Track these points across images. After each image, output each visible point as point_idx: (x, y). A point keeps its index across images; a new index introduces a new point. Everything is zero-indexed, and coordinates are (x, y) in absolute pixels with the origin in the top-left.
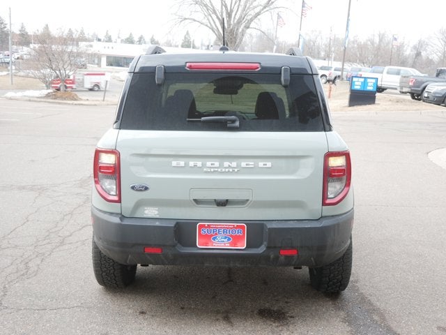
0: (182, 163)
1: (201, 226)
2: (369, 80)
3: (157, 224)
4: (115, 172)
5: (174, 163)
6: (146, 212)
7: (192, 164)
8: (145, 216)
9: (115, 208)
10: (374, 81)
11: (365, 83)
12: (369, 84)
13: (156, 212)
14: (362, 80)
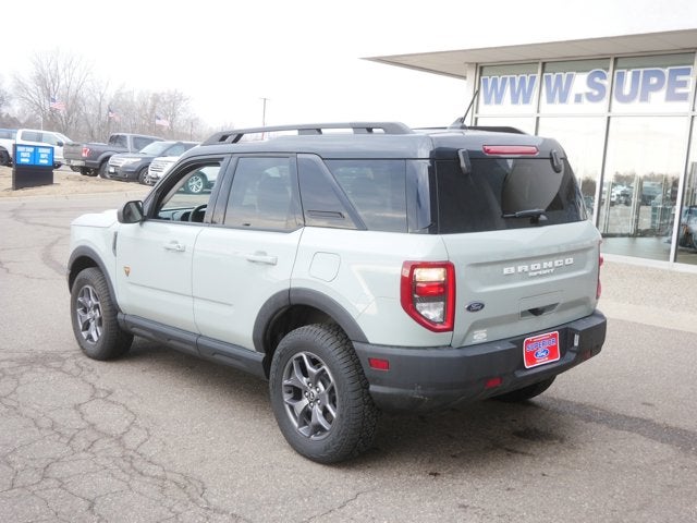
0: (512, 270)
1: (528, 342)
2: (40, 150)
3: (499, 348)
4: (445, 292)
5: (506, 271)
6: (475, 337)
7: (520, 269)
8: (474, 342)
9: (442, 339)
10: (48, 151)
11: (35, 155)
12: (42, 156)
13: (485, 335)
14: (32, 150)
